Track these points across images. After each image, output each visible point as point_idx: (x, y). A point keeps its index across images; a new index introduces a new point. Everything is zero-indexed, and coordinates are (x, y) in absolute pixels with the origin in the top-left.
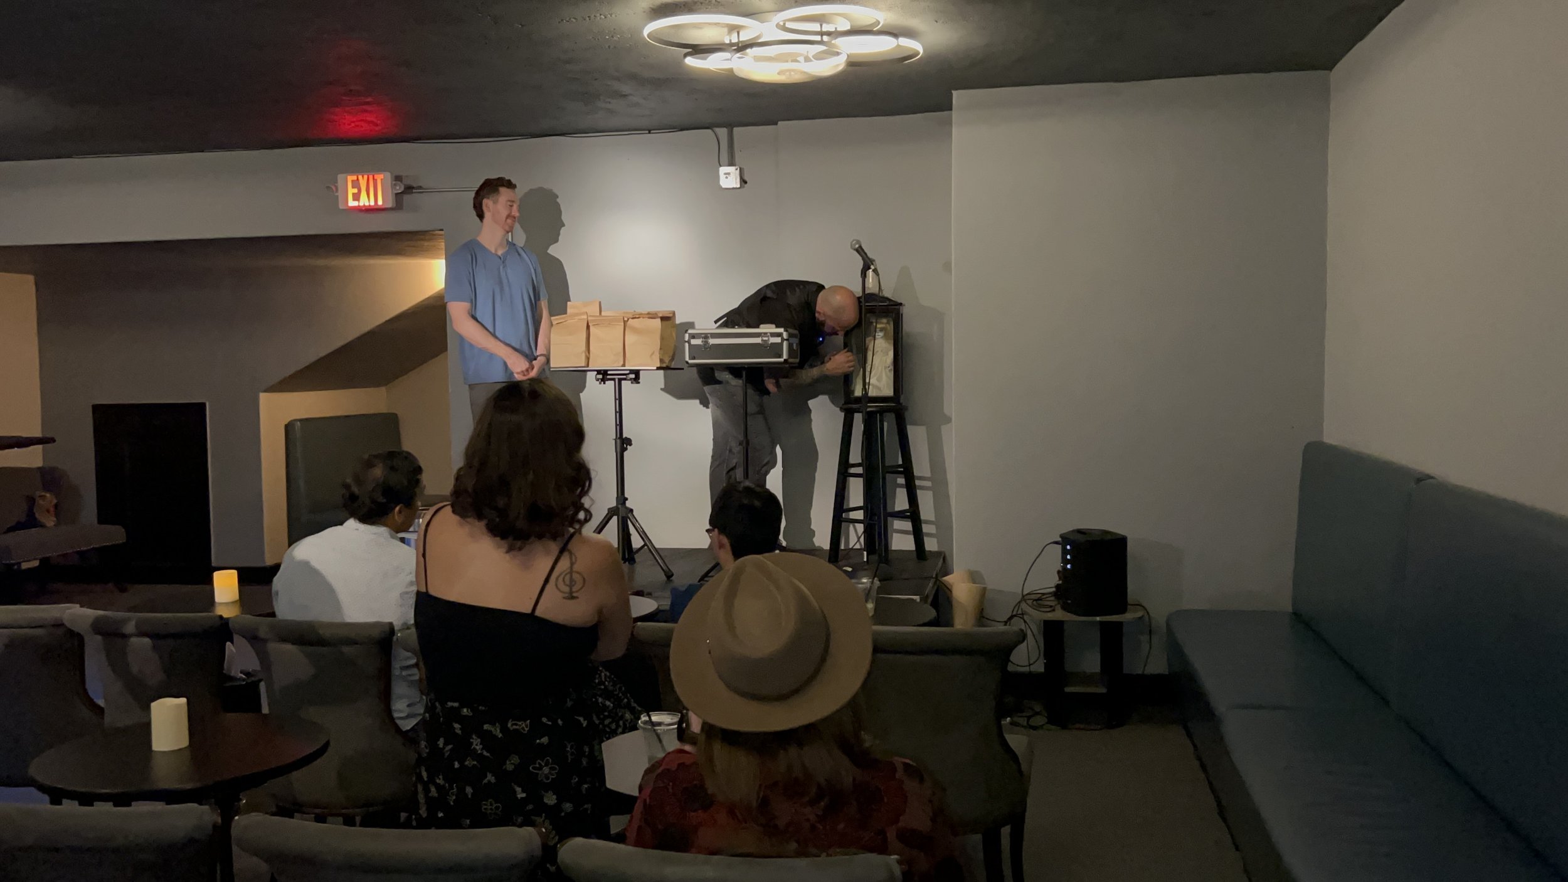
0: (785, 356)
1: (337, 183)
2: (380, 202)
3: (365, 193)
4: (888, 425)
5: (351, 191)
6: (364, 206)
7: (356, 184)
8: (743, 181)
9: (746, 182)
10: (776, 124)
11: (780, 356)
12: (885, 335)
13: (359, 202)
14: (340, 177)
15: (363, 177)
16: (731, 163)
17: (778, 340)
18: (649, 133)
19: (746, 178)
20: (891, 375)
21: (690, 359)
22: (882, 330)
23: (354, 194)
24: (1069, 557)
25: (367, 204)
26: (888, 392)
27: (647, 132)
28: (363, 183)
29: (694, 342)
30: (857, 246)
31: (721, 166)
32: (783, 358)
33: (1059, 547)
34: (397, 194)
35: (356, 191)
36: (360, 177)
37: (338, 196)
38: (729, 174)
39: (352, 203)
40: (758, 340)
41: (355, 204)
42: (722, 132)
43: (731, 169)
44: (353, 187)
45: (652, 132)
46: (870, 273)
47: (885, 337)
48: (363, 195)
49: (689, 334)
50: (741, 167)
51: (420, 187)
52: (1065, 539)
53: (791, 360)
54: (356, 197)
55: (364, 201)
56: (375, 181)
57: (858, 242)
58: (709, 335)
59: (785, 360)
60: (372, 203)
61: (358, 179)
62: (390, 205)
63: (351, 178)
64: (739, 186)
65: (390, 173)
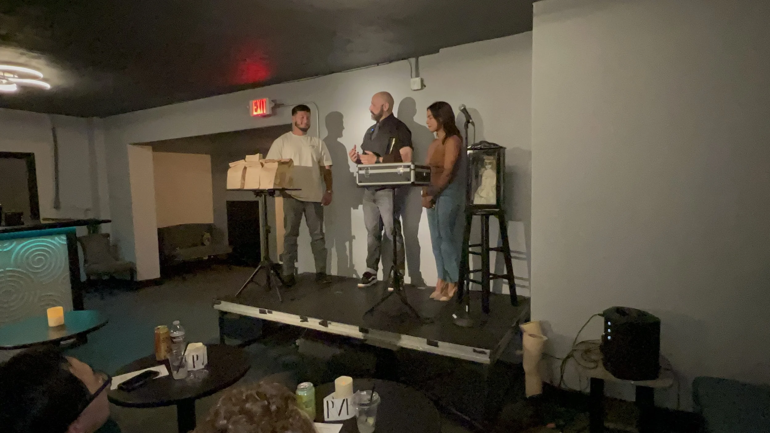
0: (412, 180)
1: (248, 105)
2: (265, 112)
3: (259, 108)
4: (494, 222)
7: (256, 103)
8: (423, 86)
9: (425, 86)
10: (438, 52)
11: (409, 180)
12: (492, 165)
13: (257, 113)
16: (417, 76)
17: (408, 170)
18: (378, 65)
19: (425, 83)
20: (495, 191)
21: (359, 182)
22: (490, 163)
23: (255, 109)
24: (609, 330)
25: (260, 113)
26: (493, 201)
27: (377, 65)
28: (259, 104)
30: (462, 108)
31: (412, 78)
32: (410, 181)
33: (602, 319)
34: (273, 108)
35: (256, 107)
36: (257, 101)
37: (249, 111)
38: (415, 82)
39: (255, 113)
42: (413, 60)
43: (418, 80)
44: (255, 106)
45: (379, 64)
46: (470, 125)
47: (491, 168)
48: (259, 110)
49: (358, 168)
50: (422, 77)
51: (283, 104)
52: (607, 315)
53: (416, 183)
54: (256, 111)
55: (260, 112)
56: (263, 102)
57: (463, 105)
58: (369, 168)
59: (412, 182)
60: (262, 113)
62: (268, 113)
63: (254, 102)
64: (420, 88)
65: (269, 98)
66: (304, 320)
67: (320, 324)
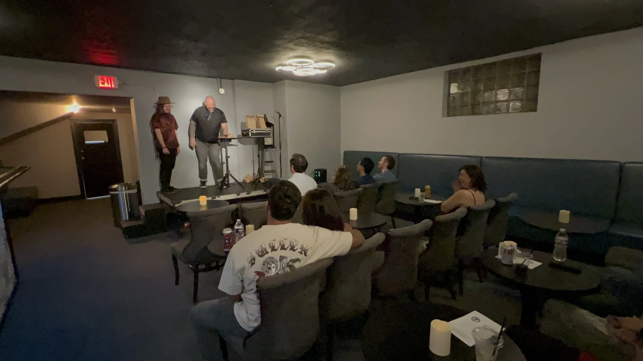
2: (113, 86)
5: (100, 82)
6: (106, 87)
7: (103, 79)
10: (233, 80)
14: (96, 77)
15: (105, 77)
16: (221, 88)
17: (269, 132)
21: (251, 136)
23: (102, 83)
25: (108, 86)
26: (272, 144)
27: (199, 77)
28: (105, 79)
29: (252, 132)
31: (219, 88)
35: (103, 81)
37: (95, 83)
38: (222, 90)
40: (265, 132)
41: (103, 86)
42: (219, 79)
44: (101, 80)
48: (106, 83)
50: (224, 89)
55: (106, 85)
56: (110, 79)
60: (110, 86)
61: (103, 77)
62: (117, 87)
63: (100, 77)
64: (224, 94)
66: (238, 194)
67: (247, 194)
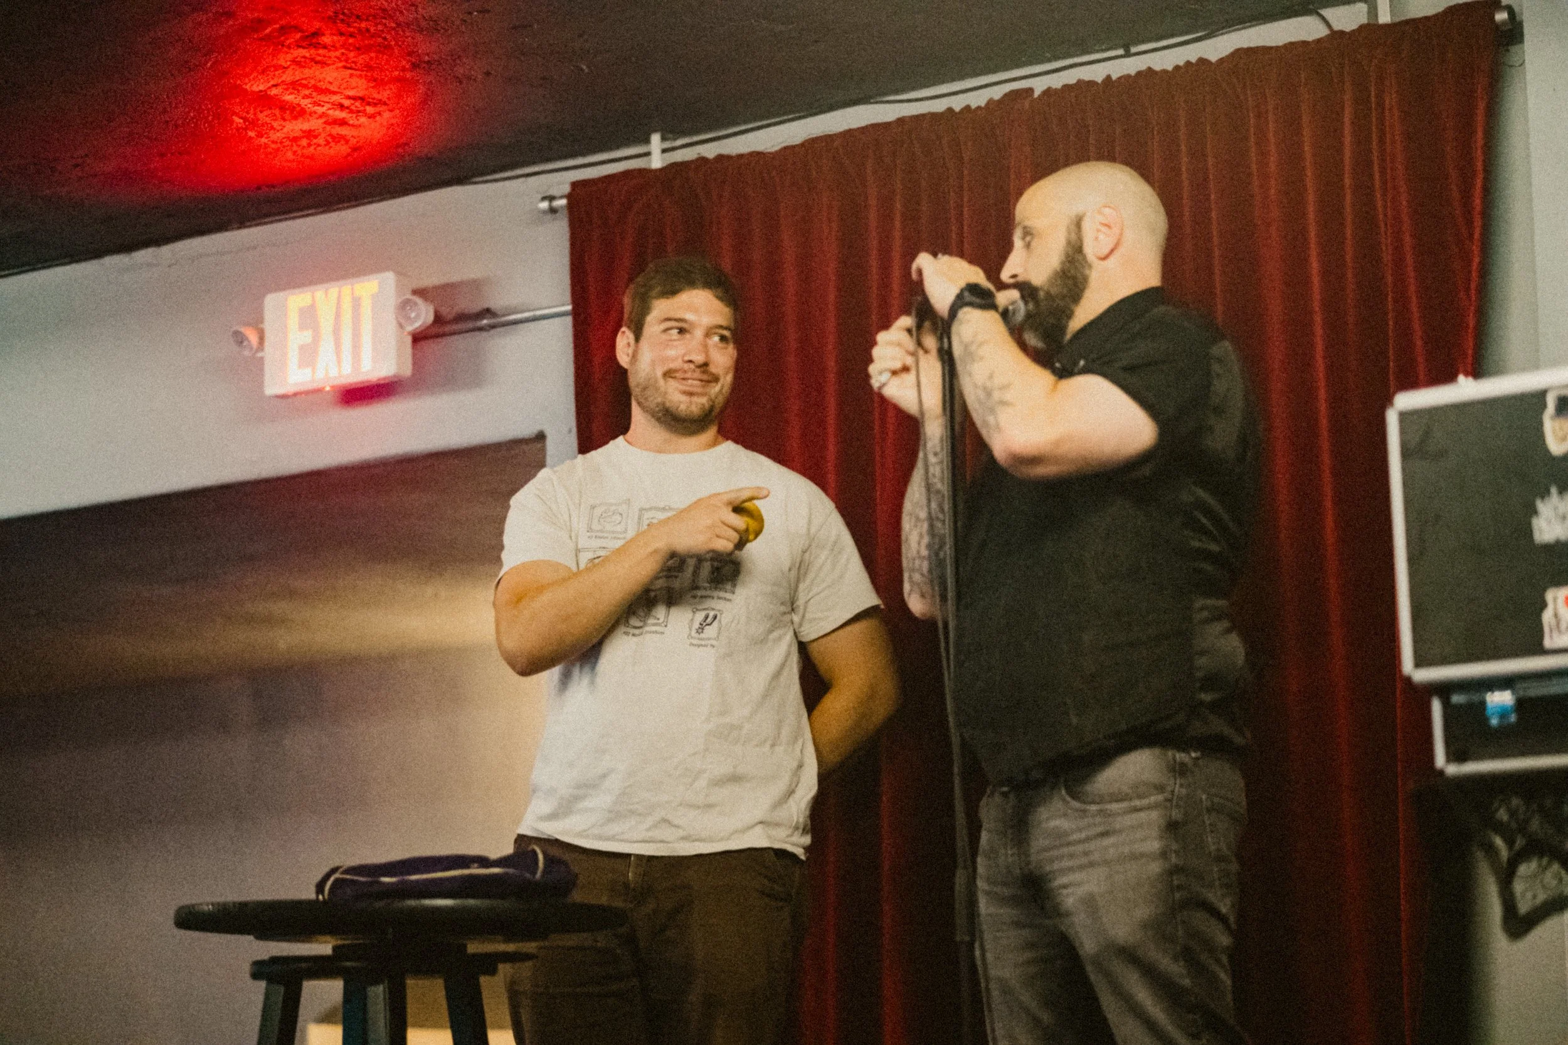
1: (261, 320)
2: (367, 365)
3: (331, 339)
5: (297, 337)
6: (328, 379)
7: (309, 317)
13: (314, 372)
14: (269, 302)
15: (326, 292)
23: (303, 348)
25: (334, 373)
28: (325, 313)
34: (418, 338)
35: (307, 337)
36: (319, 295)
37: (262, 358)
39: (297, 375)
41: (306, 376)
44: (302, 327)
51: (488, 312)
54: (309, 355)
55: (328, 366)
56: (356, 303)
60: (348, 369)
61: (313, 303)
63: (297, 300)
65: (399, 274)
